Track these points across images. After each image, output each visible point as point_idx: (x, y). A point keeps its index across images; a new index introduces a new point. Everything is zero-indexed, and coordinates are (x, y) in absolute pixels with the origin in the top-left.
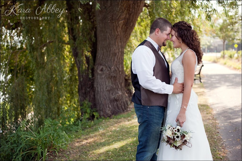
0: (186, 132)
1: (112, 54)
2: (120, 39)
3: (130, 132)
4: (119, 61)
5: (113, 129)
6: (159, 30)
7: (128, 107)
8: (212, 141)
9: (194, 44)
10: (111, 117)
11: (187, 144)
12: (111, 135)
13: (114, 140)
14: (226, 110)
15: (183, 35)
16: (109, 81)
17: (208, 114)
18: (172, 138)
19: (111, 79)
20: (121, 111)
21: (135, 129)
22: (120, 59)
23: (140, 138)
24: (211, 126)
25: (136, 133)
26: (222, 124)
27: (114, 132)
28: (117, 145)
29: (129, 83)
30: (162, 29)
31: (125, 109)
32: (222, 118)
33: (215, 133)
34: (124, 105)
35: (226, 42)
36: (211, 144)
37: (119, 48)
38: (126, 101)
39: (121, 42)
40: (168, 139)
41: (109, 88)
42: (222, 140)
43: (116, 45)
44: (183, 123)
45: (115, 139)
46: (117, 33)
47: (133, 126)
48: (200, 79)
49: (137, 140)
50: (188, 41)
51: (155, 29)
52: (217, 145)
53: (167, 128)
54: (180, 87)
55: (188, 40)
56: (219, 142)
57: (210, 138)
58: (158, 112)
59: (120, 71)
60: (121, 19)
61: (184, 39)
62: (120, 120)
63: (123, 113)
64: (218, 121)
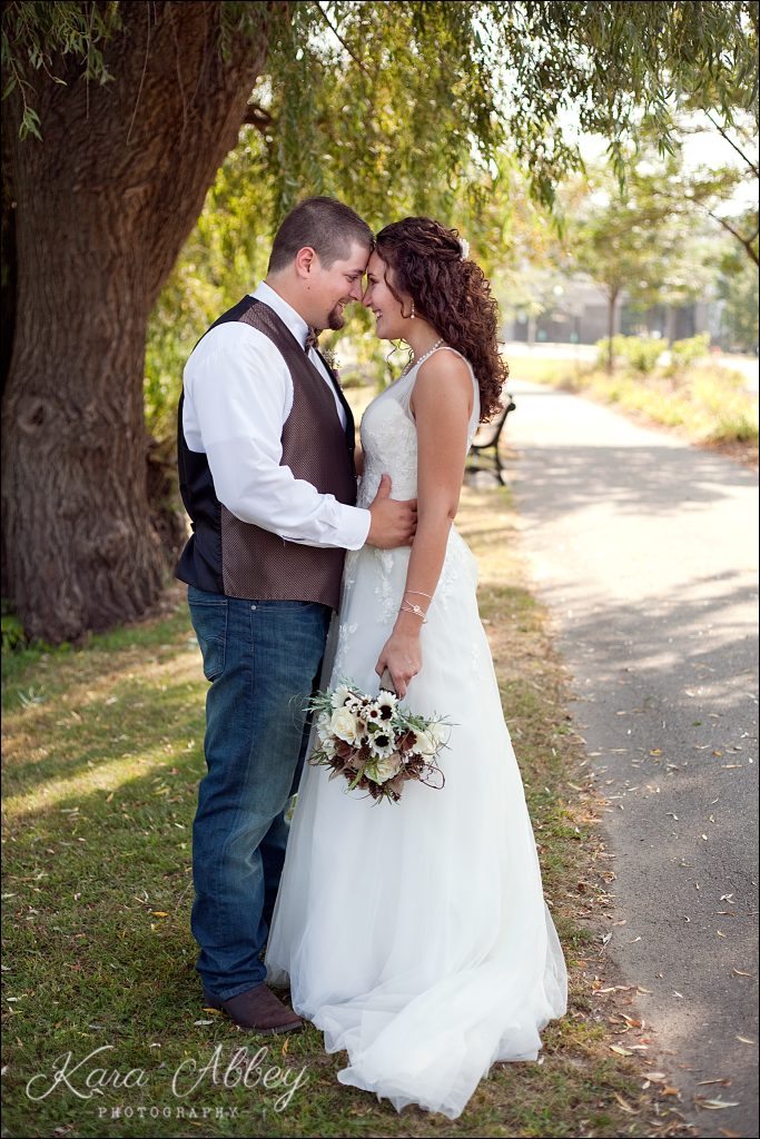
0: (422, 718)
1: (89, 342)
2: (129, 275)
3: (167, 714)
4: (122, 376)
5: (87, 701)
6: (312, 255)
7: (160, 593)
8: (540, 756)
9: (468, 324)
10: (82, 640)
11: (423, 776)
12: (78, 728)
13: (93, 753)
14: (608, 613)
15: (420, 284)
16: (74, 472)
17: (525, 631)
18: (359, 745)
19: (82, 461)
20: (127, 614)
21: (193, 698)
22: (128, 370)
23: (211, 749)
24: (536, 686)
25: (196, 718)
26: (588, 681)
27: (92, 712)
28: (107, 777)
29: (169, 481)
30: (326, 249)
31: (148, 604)
32: (587, 653)
33: (553, 720)
34: (141, 587)
35: (624, 294)
36: (536, 772)
37: (122, 317)
38: (152, 565)
39: (132, 287)
40: (341, 751)
41: (73, 505)
42: (584, 753)
43: (106, 304)
44: (408, 678)
45: (97, 747)
46: (113, 246)
47: (183, 687)
48: (499, 467)
49: (198, 751)
50: (441, 310)
51: (294, 251)
52: (562, 775)
53: (336, 701)
54: (402, 518)
55: (442, 305)
56: (570, 760)
57: (528, 743)
58: (295, 630)
59: (123, 427)
60: (133, 181)
61: (426, 301)
62: (122, 656)
63: (135, 624)
64: (570, 666)
